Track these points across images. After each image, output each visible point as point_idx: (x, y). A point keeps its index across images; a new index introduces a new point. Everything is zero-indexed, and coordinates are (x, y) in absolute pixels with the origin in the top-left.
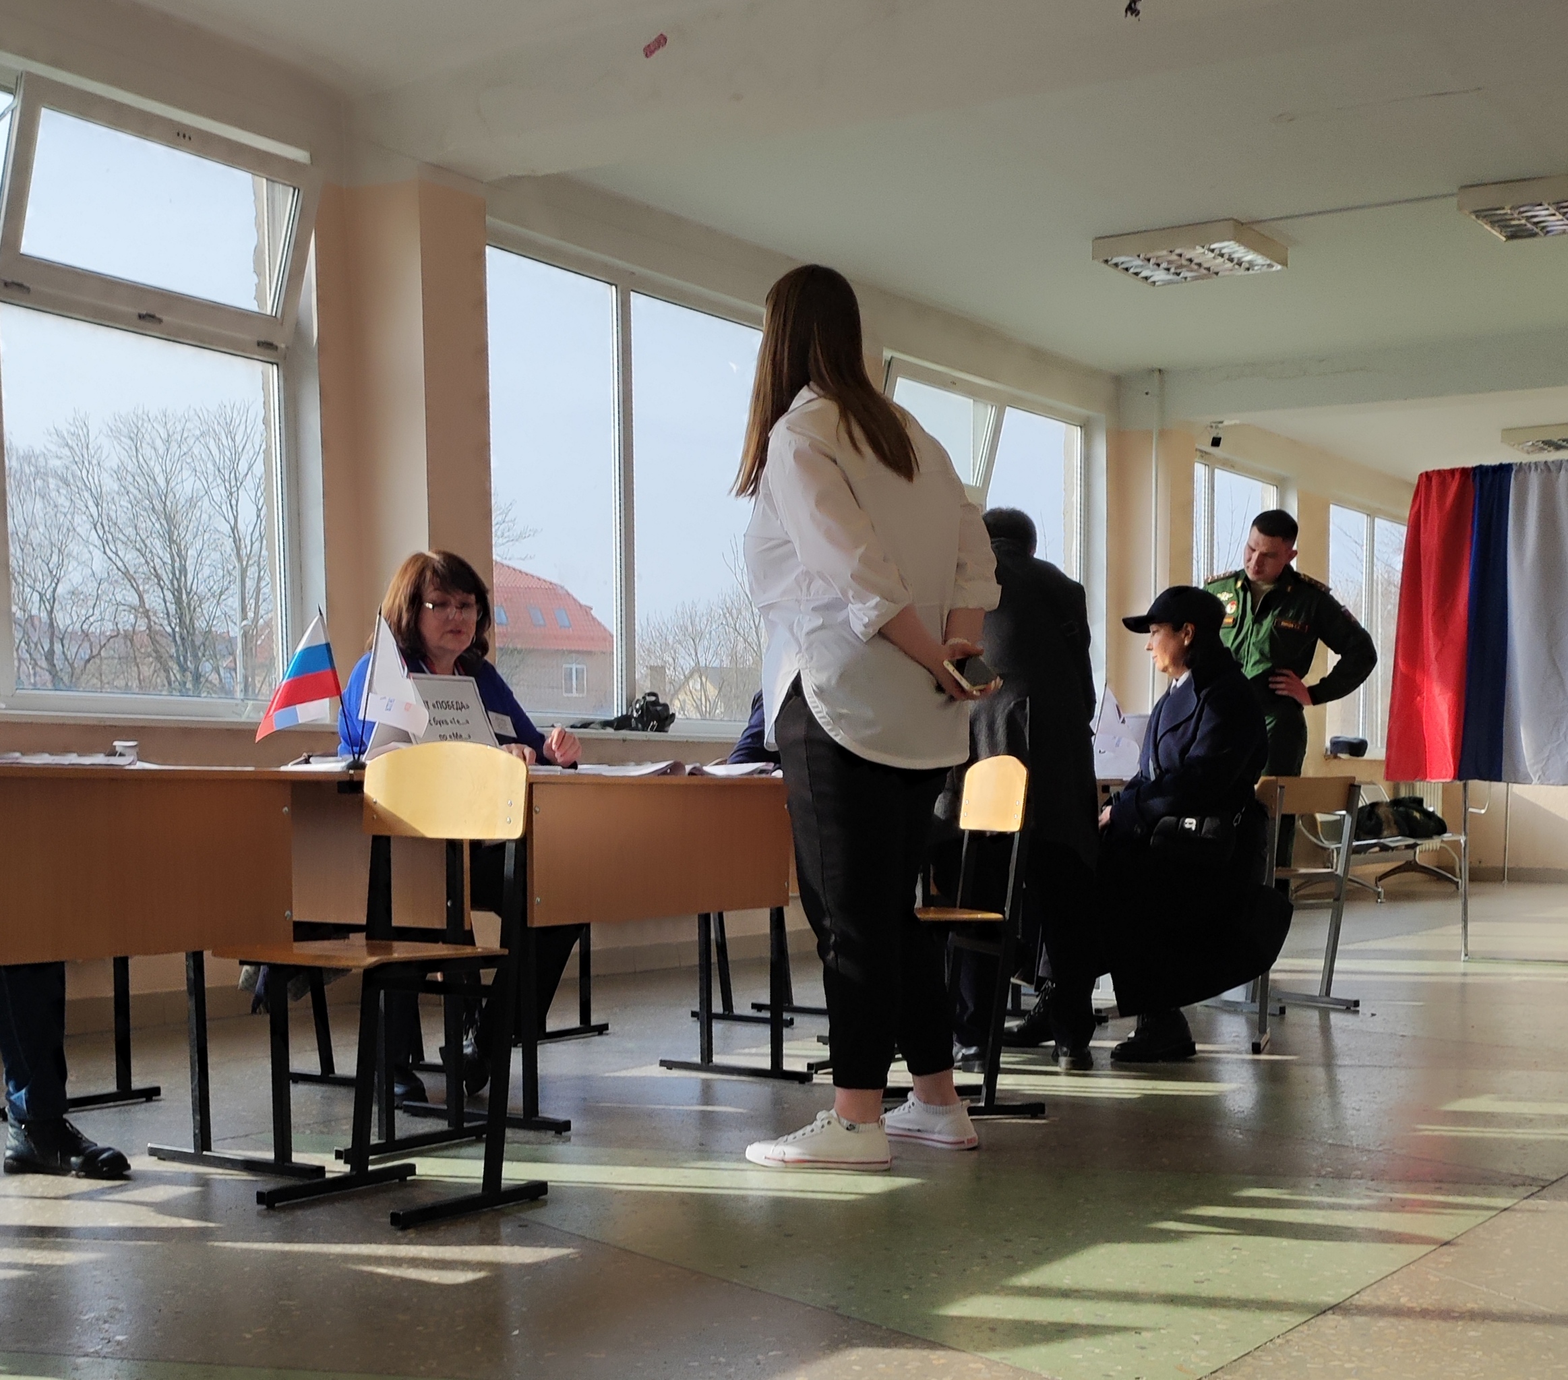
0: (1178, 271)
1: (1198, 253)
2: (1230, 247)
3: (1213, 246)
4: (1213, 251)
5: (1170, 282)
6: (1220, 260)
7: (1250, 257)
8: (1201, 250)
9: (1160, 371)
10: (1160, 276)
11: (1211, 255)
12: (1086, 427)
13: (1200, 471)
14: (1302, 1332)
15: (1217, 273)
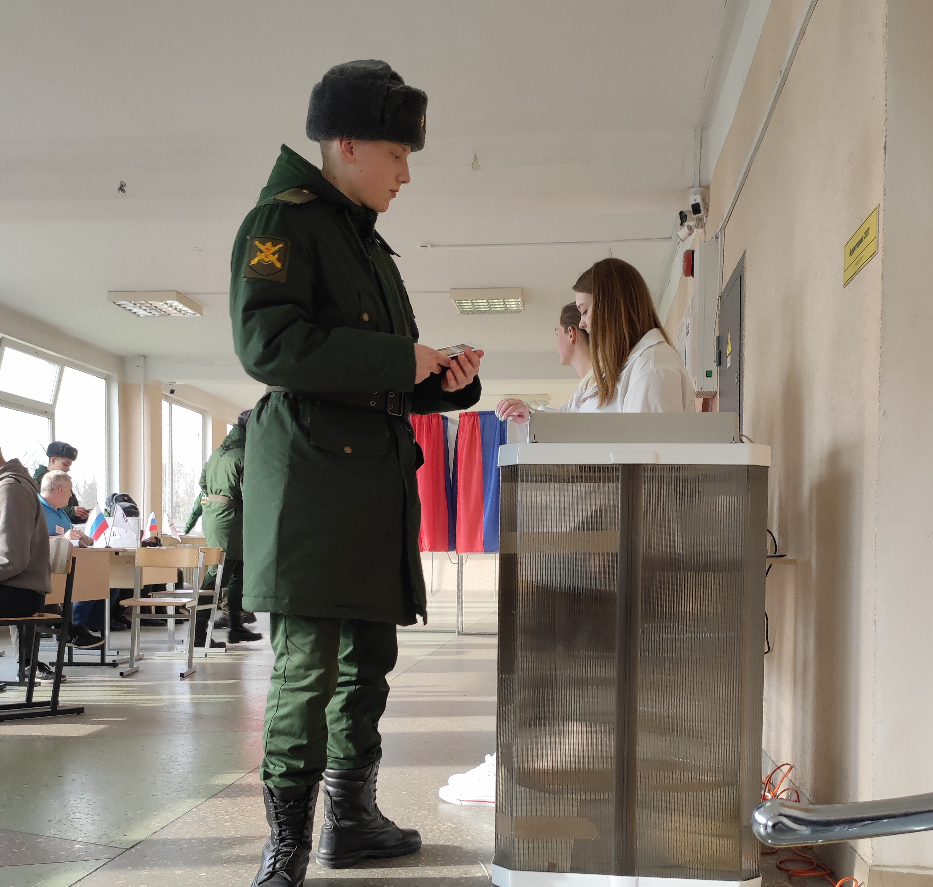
0: (151, 311)
1: (160, 304)
2: (175, 303)
3: (167, 302)
4: (166, 304)
5: (146, 316)
6: (171, 309)
7: (185, 309)
8: (162, 303)
9: (144, 356)
10: (141, 313)
11: (166, 306)
12: (107, 379)
13: (165, 405)
14: (206, 804)
15: (169, 315)
